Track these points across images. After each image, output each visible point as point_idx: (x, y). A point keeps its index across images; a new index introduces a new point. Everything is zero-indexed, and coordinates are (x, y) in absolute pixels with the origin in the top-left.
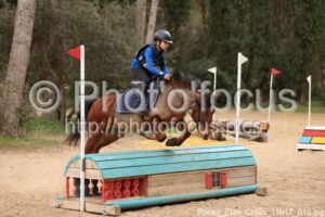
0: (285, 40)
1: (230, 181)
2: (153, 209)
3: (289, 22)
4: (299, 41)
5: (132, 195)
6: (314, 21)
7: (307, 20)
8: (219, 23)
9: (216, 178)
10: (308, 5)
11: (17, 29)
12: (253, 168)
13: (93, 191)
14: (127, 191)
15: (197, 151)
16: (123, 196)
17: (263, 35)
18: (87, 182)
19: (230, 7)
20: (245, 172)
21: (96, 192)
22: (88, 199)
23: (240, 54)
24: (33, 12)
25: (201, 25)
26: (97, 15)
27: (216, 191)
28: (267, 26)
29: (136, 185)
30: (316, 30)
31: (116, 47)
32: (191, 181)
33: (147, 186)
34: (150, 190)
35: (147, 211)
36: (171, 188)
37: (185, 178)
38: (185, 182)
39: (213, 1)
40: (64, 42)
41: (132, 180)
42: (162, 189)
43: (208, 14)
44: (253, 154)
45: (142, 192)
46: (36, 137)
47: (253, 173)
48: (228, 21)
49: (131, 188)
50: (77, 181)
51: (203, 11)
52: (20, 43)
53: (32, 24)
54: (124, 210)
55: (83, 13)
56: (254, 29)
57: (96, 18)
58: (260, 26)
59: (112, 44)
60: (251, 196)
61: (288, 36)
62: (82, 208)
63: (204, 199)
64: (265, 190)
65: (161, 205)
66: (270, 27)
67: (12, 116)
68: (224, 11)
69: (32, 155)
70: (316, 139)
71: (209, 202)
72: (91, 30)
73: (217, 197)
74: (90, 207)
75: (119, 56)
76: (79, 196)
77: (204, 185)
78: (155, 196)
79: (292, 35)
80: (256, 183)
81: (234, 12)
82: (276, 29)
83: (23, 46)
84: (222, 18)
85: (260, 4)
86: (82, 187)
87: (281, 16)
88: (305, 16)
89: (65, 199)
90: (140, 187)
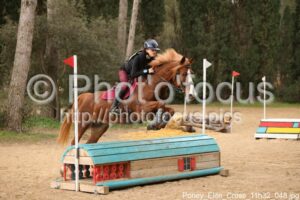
0: (245, 47)
1: (198, 165)
2: (135, 189)
3: (247, 31)
4: (256, 47)
5: (118, 178)
6: (269, 30)
7: (261, 29)
8: (188, 33)
9: (187, 162)
10: (262, 17)
11: (19, 42)
12: (217, 153)
13: (85, 173)
14: (114, 174)
15: (171, 140)
16: (110, 178)
17: (226, 42)
18: (81, 167)
19: (197, 19)
20: (211, 157)
21: (88, 176)
22: (81, 181)
23: (205, 60)
24: (32, 27)
25: (174, 35)
26: (86, 29)
27: (187, 173)
28: (229, 35)
29: (121, 169)
30: (271, 38)
31: (102, 55)
32: (166, 165)
33: (130, 169)
34: (133, 173)
35: (130, 190)
36: (150, 171)
37: (161, 163)
38: (161, 166)
39: (183, 16)
40: (58, 52)
41: (117, 165)
42: (142, 172)
43: (179, 26)
44: (217, 142)
45: (126, 175)
46: (36, 132)
47: (217, 158)
48: (196, 32)
50: (72, 167)
51: (175, 23)
52: (22, 54)
53: (31, 37)
54: (112, 189)
55: (74, 27)
56: (218, 38)
57: (85, 32)
58: (223, 35)
59: (98, 53)
60: (215, 177)
61: (246, 43)
62: (77, 189)
63: (178, 180)
64: (227, 171)
65: (142, 185)
66: (232, 36)
67: (17, 114)
68: (193, 22)
69: (34, 146)
70: (270, 130)
71: (181, 182)
72: (80, 41)
73: (188, 178)
74: (84, 188)
75: (105, 63)
76: (74, 179)
77: (176, 168)
78: (137, 178)
79: (250, 42)
80: (220, 166)
81: (201, 24)
82: (236, 38)
83: (24, 56)
84: (191, 29)
85: (223, 17)
86: (77, 171)
87: (240, 27)
88: (260, 26)
89: (62, 181)
90: (124, 171)
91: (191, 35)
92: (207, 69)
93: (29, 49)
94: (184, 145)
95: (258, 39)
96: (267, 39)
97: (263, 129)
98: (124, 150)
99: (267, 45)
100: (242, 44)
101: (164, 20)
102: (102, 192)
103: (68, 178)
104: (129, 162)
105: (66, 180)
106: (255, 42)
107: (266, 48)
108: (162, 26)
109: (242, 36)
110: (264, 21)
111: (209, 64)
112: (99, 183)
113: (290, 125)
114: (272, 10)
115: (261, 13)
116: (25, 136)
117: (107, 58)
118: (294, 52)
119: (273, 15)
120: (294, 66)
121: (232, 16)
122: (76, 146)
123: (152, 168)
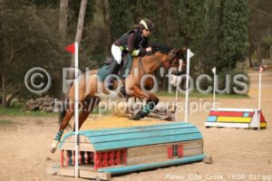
0: (172, 39)
1: (185, 152)
2: (132, 175)
3: (174, 23)
4: (182, 39)
5: (115, 164)
6: (195, 23)
7: (189, 22)
8: (118, 24)
9: (175, 149)
10: (189, 10)
12: (200, 141)
14: (112, 161)
15: (159, 128)
16: (109, 165)
17: (154, 34)
18: (82, 153)
19: (126, 10)
20: (195, 145)
22: (82, 167)
23: (189, 51)
25: (103, 26)
27: (176, 160)
30: (197, 31)
31: (50, 43)
32: (156, 153)
33: (126, 156)
34: (129, 160)
36: (144, 157)
37: (153, 150)
38: (153, 153)
39: (113, 7)
41: (115, 151)
42: (137, 159)
43: (108, 17)
44: (200, 130)
45: (123, 161)
47: (200, 146)
49: (115, 158)
54: (114, 175)
59: (47, 41)
61: (173, 35)
62: (76, 175)
63: (168, 166)
64: (210, 158)
65: (138, 171)
68: (122, 14)
70: (220, 118)
73: (176, 165)
74: (83, 174)
76: (74, 165)
77: (166, 155)
78: (132, 164)
80: (202, 153)
81: (130, 15)
82: (164, 30)
84: (120, 20)
85: (151, 9)
86: (77, 157)
87: (168, 19)
88: (187, 19)
89: (60, 167)
90: (120, 158)
91: (121, 26)
94: (171, 132)
95: (185, 32)
96: (192, 32)
97: (214, 118)
98: (121, 137)
99: (193, 38)
100: (169, 36)
101: (94, 11)
102: (105, 178)
103: (65, 164)
104: (126, 148)
105: (63, 167)
106: (182, 34)
107: (192, 40)
108: (92, 16)
109: (170, 28)
110: (189, 14)
111: (192, 54)
112: (100, 170)
113: (241, 114)
114: (198, 4)
115: (187, 6)
117: (56, 47)
118: (218, 44)
119: (199, 8)
121: (160, 9)
122: (77, 132)
123: (145, 155)
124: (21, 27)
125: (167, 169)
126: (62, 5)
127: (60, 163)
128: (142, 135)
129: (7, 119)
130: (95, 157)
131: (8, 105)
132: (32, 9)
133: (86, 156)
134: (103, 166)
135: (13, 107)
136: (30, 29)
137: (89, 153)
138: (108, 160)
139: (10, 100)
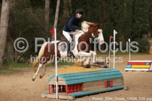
0: (107, 23)
1: (114, 84)
2: (86, 97)
3: (108, 14)
5: (77, 91)
7: (116, 14)
9: (109, 83)
10: (116, 7)
12: (122, 78)
13: (62, 89)
16: (74, 92)
18: (59, 86)
22: (59, 93)
23: (114, 31)
27: (109, 89)
30: (120, 18)
32: (99, 85)
33: (83, 87)
34: (84, 89)
36: (92, 88)
37: (97, 83)
38: (97, 85)
41: (77, 85)
42: (88, 88)
43: (71, 12)
45: (81, 90)
47: (122, 81)
49: (77, 88)
51: (69, 10)
52: (3, 27)
54: (76, 97)
59: (38, 27)
62: (57, 98)
63: (105, 92)
64: (128, 87)
65: (89, 95)
66: (99, 17)
69: (11, 76)
70: (133, 66)
71: (107, 93)
73: (109, 91)
74: (61, 97)
76: (55, 92)
78: (86, 91)
79: (110, 20)
80: (123, 85)
82: (102, 18)
83: (4, 29)
85: (95, 7)
86: (57, 88)
87: (104, 12)
88: (115, 12)
89: (48, 94)
90: (80, 88)
92: (116, 35)
93: (7, 25)
94: (107, 74)
96: (118, 19)
98: (80, 77)
99: (118, 22)
100: (105, 21)
102: (72, 99)
103: (51, 92)
104: (83, 83)
105: (50, 93)
106: (112, 20)
110: (116, 9)
111: (117, 33)
112: (69, 94)
113: (144, 64)
114: (121, 3)
115: (114, 5)
116: (7, 71)
117: (44, 30)
119: (121, 6)
120: (132, 33)
121: (100, 7)
122: (56, 75)
123: (93, 86)
124: (25, 19)
125: (104, 94)
126: (46, 6)
127: (48, 92)
128: (91, 76)
129: (18, 69)
130: (67, 88)
131: (19, 62)
132: (30, 10)
133: (61, 87)
134: (71, 92)
135: (21, 62)
136: (29, 20)
137: (63, 86)
138: (73, 89)
139: (19, 59)
